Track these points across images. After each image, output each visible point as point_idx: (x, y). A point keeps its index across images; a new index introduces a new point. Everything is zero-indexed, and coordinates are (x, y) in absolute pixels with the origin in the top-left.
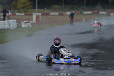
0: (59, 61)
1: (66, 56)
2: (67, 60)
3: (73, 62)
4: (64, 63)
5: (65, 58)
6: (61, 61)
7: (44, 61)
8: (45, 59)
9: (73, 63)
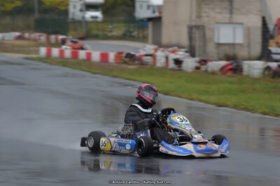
0: (181, 151)
1: (196, 136)
2: (203, 147)
3: (216, 151)
4: (197, 155)
5: (194, 140)
6: (185, 150)
7: (123, 151)
8: (128, 147)
9: (219, 155)
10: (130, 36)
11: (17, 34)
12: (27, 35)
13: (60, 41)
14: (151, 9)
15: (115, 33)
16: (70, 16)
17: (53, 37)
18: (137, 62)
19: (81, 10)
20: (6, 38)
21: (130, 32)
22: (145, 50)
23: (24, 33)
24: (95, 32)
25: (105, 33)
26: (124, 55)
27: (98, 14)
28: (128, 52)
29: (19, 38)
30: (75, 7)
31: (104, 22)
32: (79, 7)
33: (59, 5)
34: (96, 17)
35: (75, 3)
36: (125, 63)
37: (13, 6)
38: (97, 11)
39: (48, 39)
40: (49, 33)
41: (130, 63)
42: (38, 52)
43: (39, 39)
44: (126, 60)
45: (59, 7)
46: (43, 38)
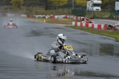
10: (112, 18)
11: (64, 16)
12: (68, 16)
13: (82, 19)
15: (105, 16)
16: (87, 9)
17: (79, 18)
18: (113, 29)
19: (92, 6)
20: (59, 18)
21: (112, 16)
22: (117, 24)
23: (67, 15)
24: (97, 16)
25: (102, 16)
26: (108, 26)
27: (99, 8)
28: (110, 24)
29: (65, 18)
30: (89, 5)
31: (101, 11)
33: (83, 4)
34: (98, 9)
35: (89, 3)
36: (108, 29)
37: (63, 4)
39: (77, 18)
40: (77, 16)
41: (110, 29)
42: (71, 24)
43: (73, 18)
44: (109, 28)
45: (83, 5)
46: (75, 18)
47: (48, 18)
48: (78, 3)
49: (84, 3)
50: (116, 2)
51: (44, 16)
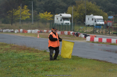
12: (45, 31)
14: (94, 20)
19: (61, 20)
29: (41, 32)
30: (57, 19)
32: (59, 19)
34: (68, 23)
35: (57, 17)
37: (26, 18)
38: (69, 21)
45: (47, 19)
47: (17, 33)
48: (42, 17)
49: (49, 16)
50: (86, 16)
51: (12, 30)
